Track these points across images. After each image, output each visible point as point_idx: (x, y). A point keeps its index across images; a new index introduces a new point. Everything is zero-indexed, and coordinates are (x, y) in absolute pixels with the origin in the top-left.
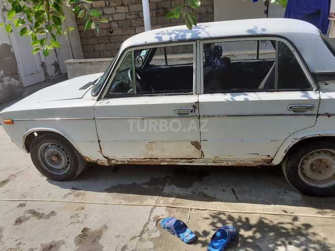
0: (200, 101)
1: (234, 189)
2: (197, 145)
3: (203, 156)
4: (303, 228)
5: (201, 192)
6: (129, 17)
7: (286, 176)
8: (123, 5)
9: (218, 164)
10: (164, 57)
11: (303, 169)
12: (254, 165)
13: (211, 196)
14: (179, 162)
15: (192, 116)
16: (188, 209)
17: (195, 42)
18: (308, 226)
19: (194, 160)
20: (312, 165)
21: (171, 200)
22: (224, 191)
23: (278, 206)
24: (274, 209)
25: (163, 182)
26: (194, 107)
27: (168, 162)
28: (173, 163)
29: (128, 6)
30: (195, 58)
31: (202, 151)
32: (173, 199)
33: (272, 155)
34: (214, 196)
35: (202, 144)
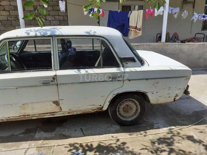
0: (57, 74)
1: (82, 129)
2: (57, 103)
3: (62, 110)
4: (122, 145)
5: (61, 134)
6: (9, 18)
7: (111, 116)
8: (4, 10)
9: (71, 114)
10: (34, 47)
11: (120, 111)
12: (93, 112)
13: (67, 135)
14: (45, 115)
15: (52, 85)
16: (52, 146)
17: (52, 37)
18: (124, 143)
19: (55, 113)
20: (124, 108)
21: (40, 142)
22: (75, 130)
23: (107, 135)
24: (105, 137)
25: (35, 131)
26: (54, 78)
27: (37, 116)
28: (41, 117)
29: (9, 11)
30: (52, 48)
31: (60, 107)
32: (42, 141)
33: (102, 105)
34: (70, 135)
35: (60, 102)
